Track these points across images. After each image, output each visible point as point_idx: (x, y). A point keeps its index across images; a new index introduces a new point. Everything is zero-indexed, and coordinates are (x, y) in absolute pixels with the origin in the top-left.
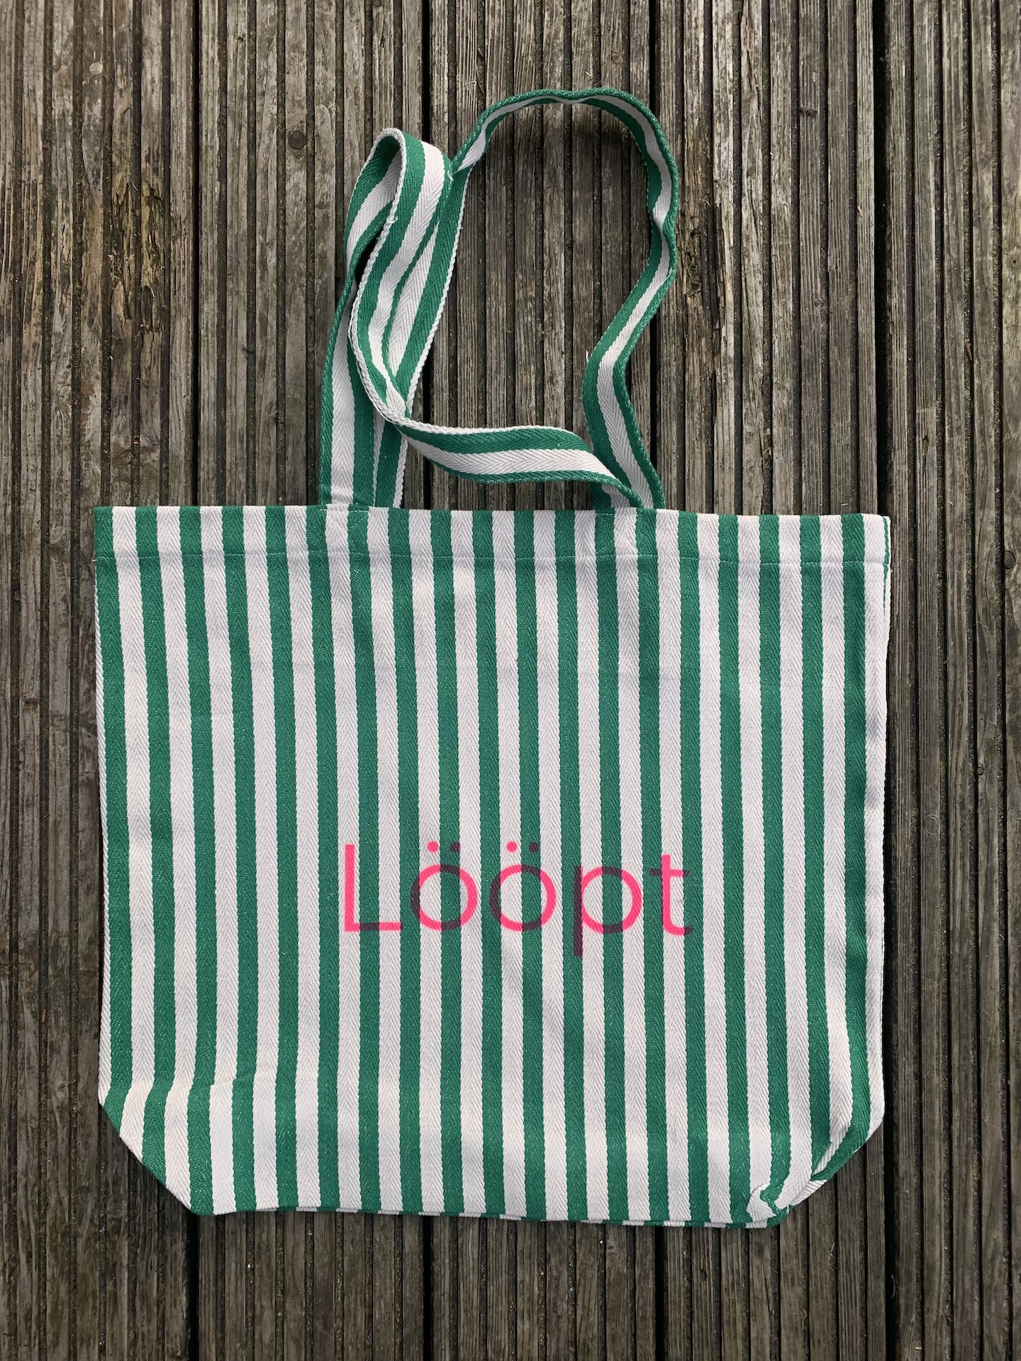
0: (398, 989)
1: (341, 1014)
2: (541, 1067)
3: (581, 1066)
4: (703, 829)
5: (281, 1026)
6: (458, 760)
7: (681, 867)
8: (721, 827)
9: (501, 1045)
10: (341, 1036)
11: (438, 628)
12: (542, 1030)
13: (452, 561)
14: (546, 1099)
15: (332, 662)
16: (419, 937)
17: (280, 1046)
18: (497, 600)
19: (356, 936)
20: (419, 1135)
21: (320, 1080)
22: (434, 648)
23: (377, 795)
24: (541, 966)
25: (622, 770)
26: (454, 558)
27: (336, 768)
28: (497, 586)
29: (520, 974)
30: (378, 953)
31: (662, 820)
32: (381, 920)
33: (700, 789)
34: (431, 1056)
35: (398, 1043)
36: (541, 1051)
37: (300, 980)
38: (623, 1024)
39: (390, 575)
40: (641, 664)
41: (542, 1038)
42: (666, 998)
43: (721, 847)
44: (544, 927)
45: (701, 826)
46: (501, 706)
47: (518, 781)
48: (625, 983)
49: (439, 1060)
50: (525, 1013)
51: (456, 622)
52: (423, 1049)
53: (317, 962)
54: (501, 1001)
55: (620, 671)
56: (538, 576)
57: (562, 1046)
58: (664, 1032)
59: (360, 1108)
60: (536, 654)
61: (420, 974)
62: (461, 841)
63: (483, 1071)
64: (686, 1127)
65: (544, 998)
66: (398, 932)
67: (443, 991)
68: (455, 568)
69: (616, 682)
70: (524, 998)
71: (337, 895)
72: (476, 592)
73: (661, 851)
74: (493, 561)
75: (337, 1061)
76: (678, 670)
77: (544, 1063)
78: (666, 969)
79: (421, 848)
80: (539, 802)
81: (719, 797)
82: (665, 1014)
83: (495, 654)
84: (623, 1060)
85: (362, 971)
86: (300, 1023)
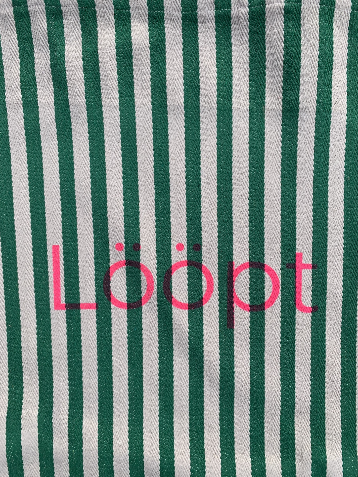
0: (95, 352)
1: (54, 369)
2: (203, 407)
3: (232, 407)
4: (329, 232)
5: (10, 377)
6: (137, 180)
7: (310, 262)
8: (342, 231)
9: (173, 392)
10: (54, 385)
11: (119, 73)
12: (203, 381)
13: (130, 14)
14: (206, 430)
15: (37, 101)
16: (111, 314)
17: (10, 392)
18: (167, 49)
19: (63, 313)
20: (113, 457)
21: (39, 416)
22: (117, 89)
23: (75, 207)
24: (203, 335)
25: (266, 187)
26: (132, 12)
27: (43, 186)
28: (167, 37)
29: (187, 341)
30: (80, 326)
31: (297, 226)
32: (81, 301)
33: (327, 202)
34: (121, 400)
35: (97, 390)
36: (202, 396)
37: (23, 345)
38: (264, 377)
39: (79, 27)
40: (284, 100)
41: (203, 387)
42: (296, 358)
43: (342, 246)
44: (205, 306)
45: (327, 230)
46: (171, 137)
47: (184, 197)
48: (266, 348)
49: (127, 402)
50: (191, 369)
51: (134, 67)
52: (115, 395)
53: (35, 332)
54: (172, 361)
55: (267, 106)
56: (201, 28)
57: (218, 392)
58: (294, 382)
59: (69, 437)
60: (199, 93)
61: (111, 341)
62: (141, 243)
63: (160, 410)
64: (310, 451)
65: (205, 358)
66: (95, 310)
67: (129, 353)
68: (132, 21)
69: (263, 116)
70: (190, 358)
71: (48, 283)
72: (150, 42)
73: (295, 250)
74: (163, 14)
75: (52, 403)
76: (314, 104)
77: (205, 404)
78: (297, 338)
79: (111, 248)
80: (201, 213)
81: (342, 207)
82: (296, 369)
83: (166, 93)
84: (264, 403)
85: (68, 338)
86: (24, 376)
